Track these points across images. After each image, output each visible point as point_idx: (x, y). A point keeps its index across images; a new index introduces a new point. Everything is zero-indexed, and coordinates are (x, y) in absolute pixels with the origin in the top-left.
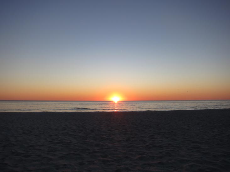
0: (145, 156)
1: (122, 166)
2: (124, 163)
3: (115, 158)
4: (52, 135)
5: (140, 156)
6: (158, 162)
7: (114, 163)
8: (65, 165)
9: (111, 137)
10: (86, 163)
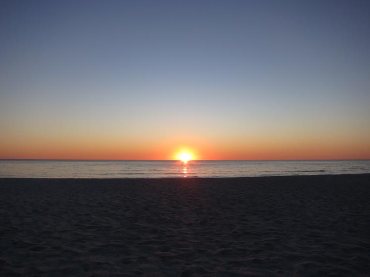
0: (230, 248)
1: (193, 266)
2: (196, 260)
3: (182, 253)
4: (80, 215)
5: (223, 249)
6: (253, 259)
7: (180, 261)
8: (99, 264)
9: (176, 219)
10: (134, 260)
